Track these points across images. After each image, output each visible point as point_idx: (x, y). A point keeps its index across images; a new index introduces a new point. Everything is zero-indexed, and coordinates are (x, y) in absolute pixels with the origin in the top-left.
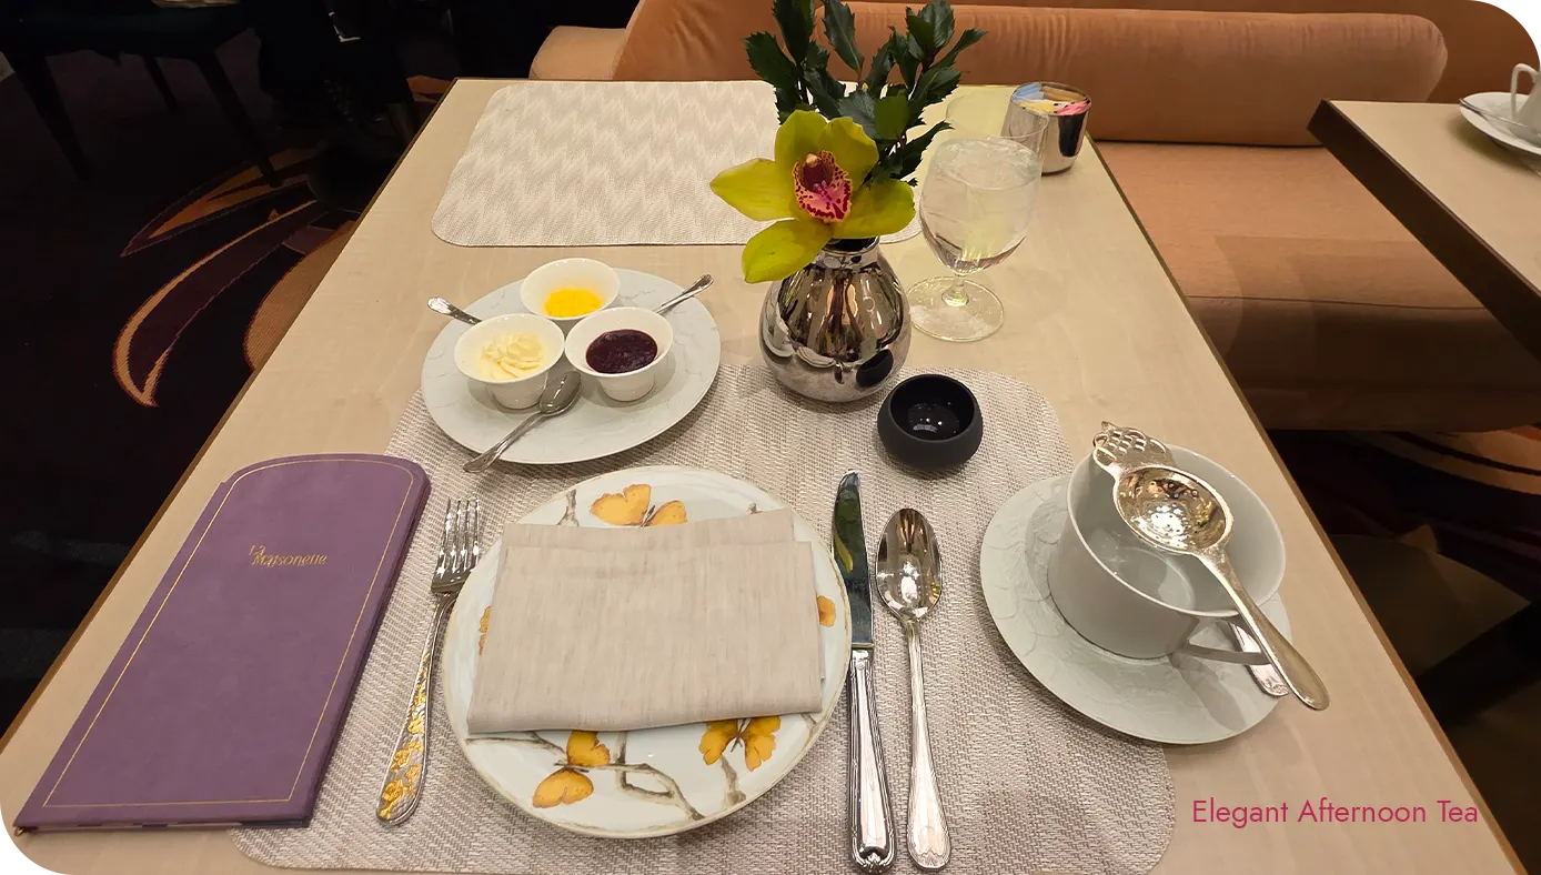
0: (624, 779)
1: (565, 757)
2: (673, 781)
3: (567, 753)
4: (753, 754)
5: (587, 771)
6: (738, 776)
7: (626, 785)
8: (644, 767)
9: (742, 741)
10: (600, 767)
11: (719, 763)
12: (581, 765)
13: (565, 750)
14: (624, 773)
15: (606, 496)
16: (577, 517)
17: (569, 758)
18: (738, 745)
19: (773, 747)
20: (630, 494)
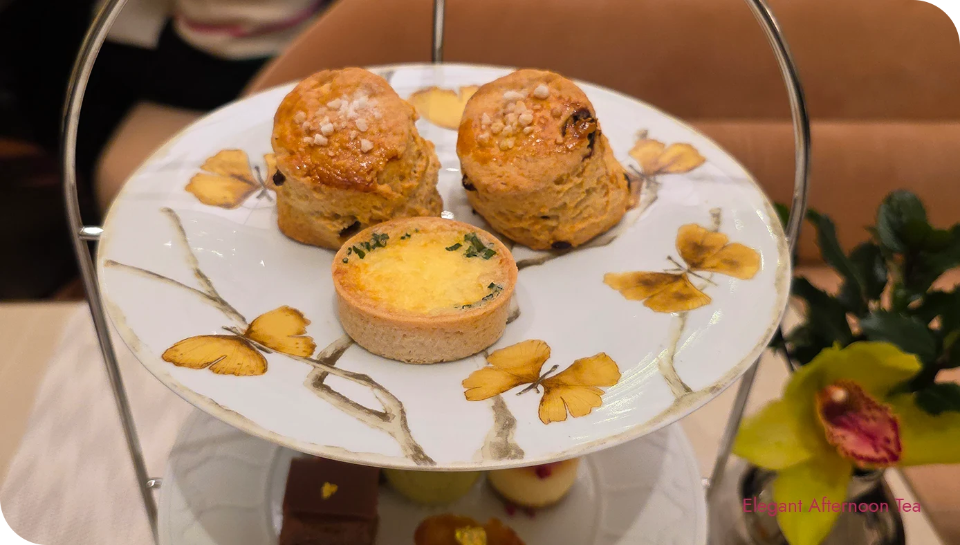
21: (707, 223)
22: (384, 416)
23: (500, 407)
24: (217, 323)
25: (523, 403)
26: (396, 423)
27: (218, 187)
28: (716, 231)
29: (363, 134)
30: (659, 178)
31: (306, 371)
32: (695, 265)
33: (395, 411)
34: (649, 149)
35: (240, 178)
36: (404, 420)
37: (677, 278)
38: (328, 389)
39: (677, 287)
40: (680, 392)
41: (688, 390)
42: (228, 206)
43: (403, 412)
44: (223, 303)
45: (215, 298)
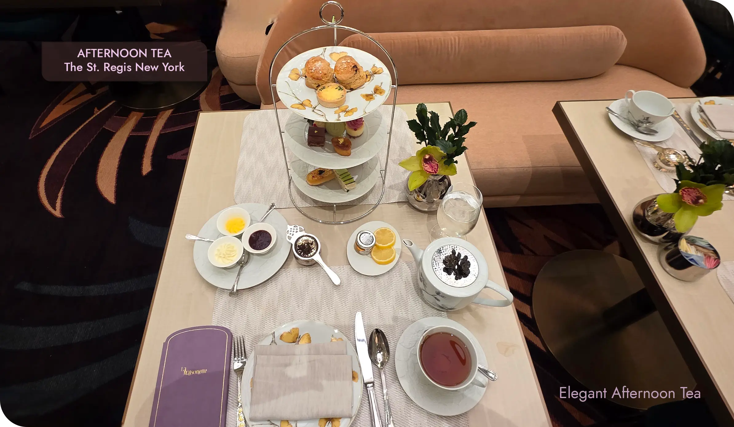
21: (380, 85)
22: (323, 116)
23: (339, 115)
24: (297, 102)
25: (342, 114)
26: (324, 117)
27: (294, 76)
28: (381, 86)
29: (320, 70)
30: (375, 75)
31: (311, 109)
32: (375, 93)
33: (324, 115)
34: (375, 68)
35: (297, 74)
36: (325, 116)
37: (372, 95)
38: (315, 112)
39: (371, 97)
40: (365, 113)
41: (366, 113)
42: (296, 80)
43: (325, 115)
44: (298, 98)
45: (296, 98)
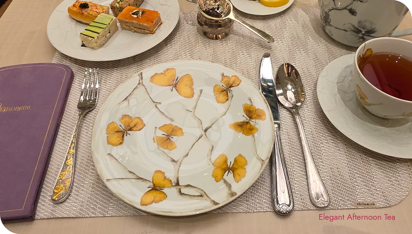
0: (180, 191)
1: (152, 184)
2: (202, 190)
3: (153, 183)
4: (237, 176)
5: (163, 189)
6: (232, 185)
7: (181, 194)
8: (188, 186)
9: (231, 171)
10: (168, 187)
11: (222, 181)
12: (160, 187)
13: (152, 182)
14: (180, 189)
15: (156, 74)
16: (144, 83)
17: (154, 185)
18: (229, 173)
19: (245, 172)
20: (166, 73)
